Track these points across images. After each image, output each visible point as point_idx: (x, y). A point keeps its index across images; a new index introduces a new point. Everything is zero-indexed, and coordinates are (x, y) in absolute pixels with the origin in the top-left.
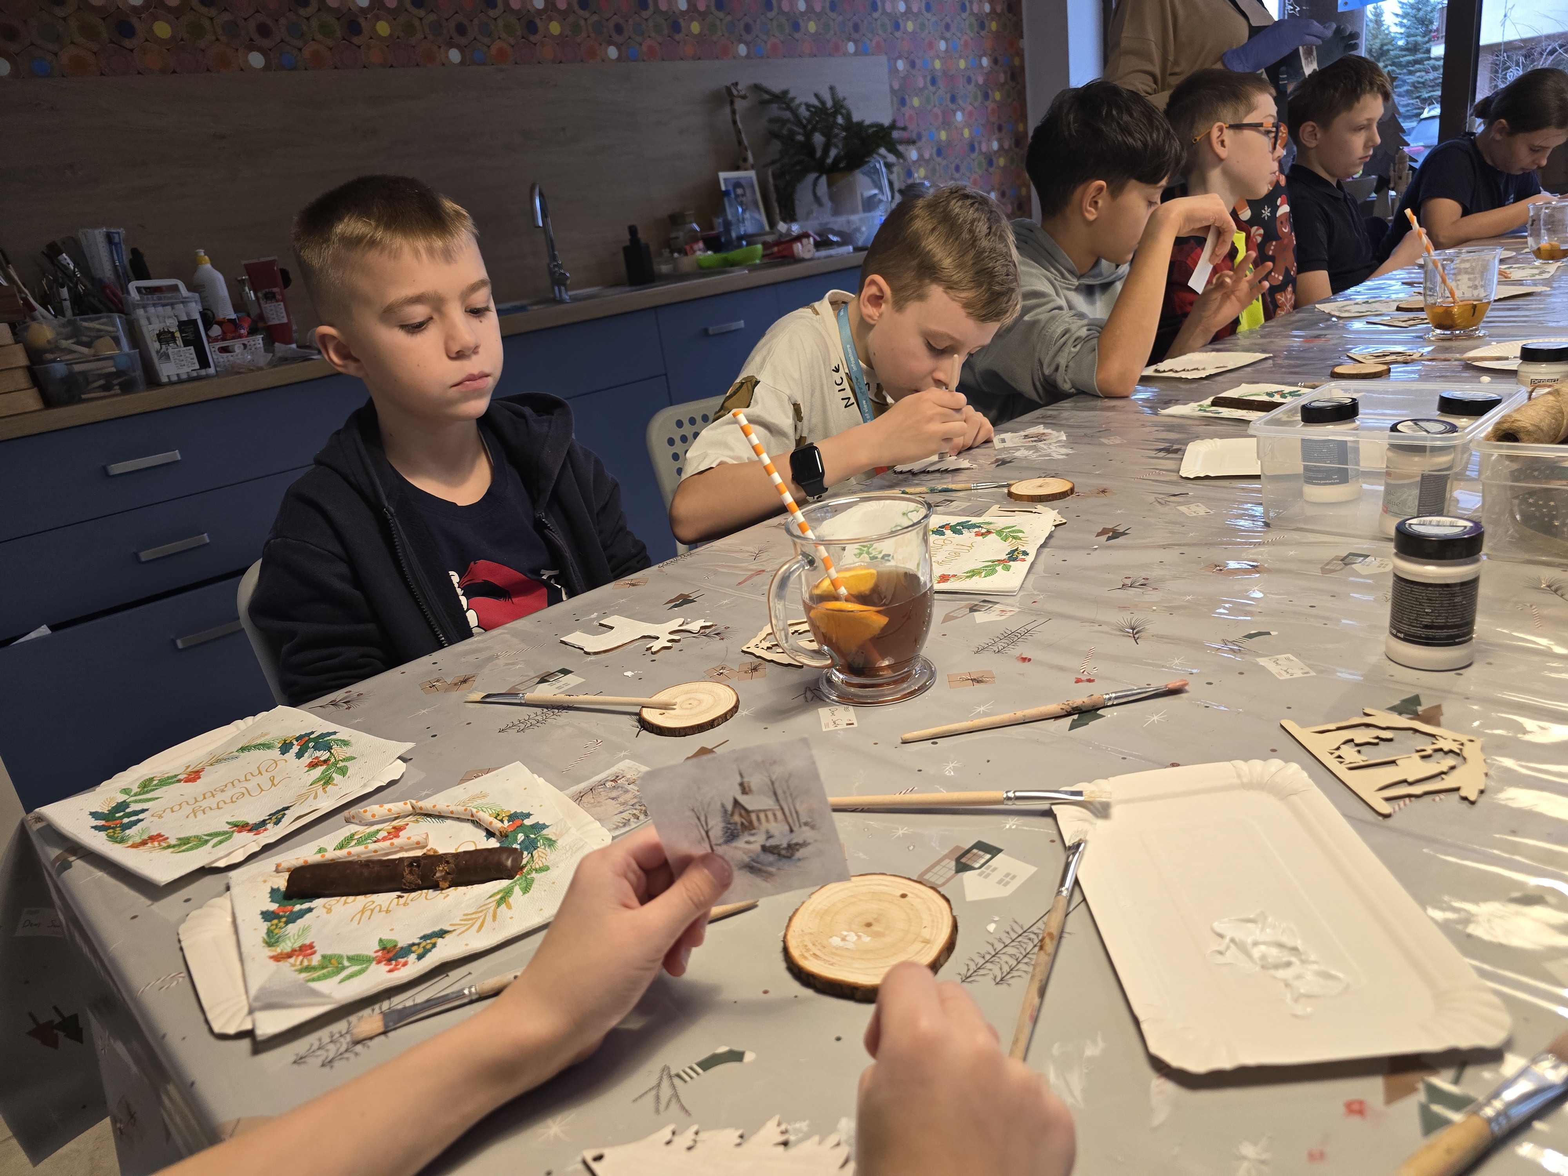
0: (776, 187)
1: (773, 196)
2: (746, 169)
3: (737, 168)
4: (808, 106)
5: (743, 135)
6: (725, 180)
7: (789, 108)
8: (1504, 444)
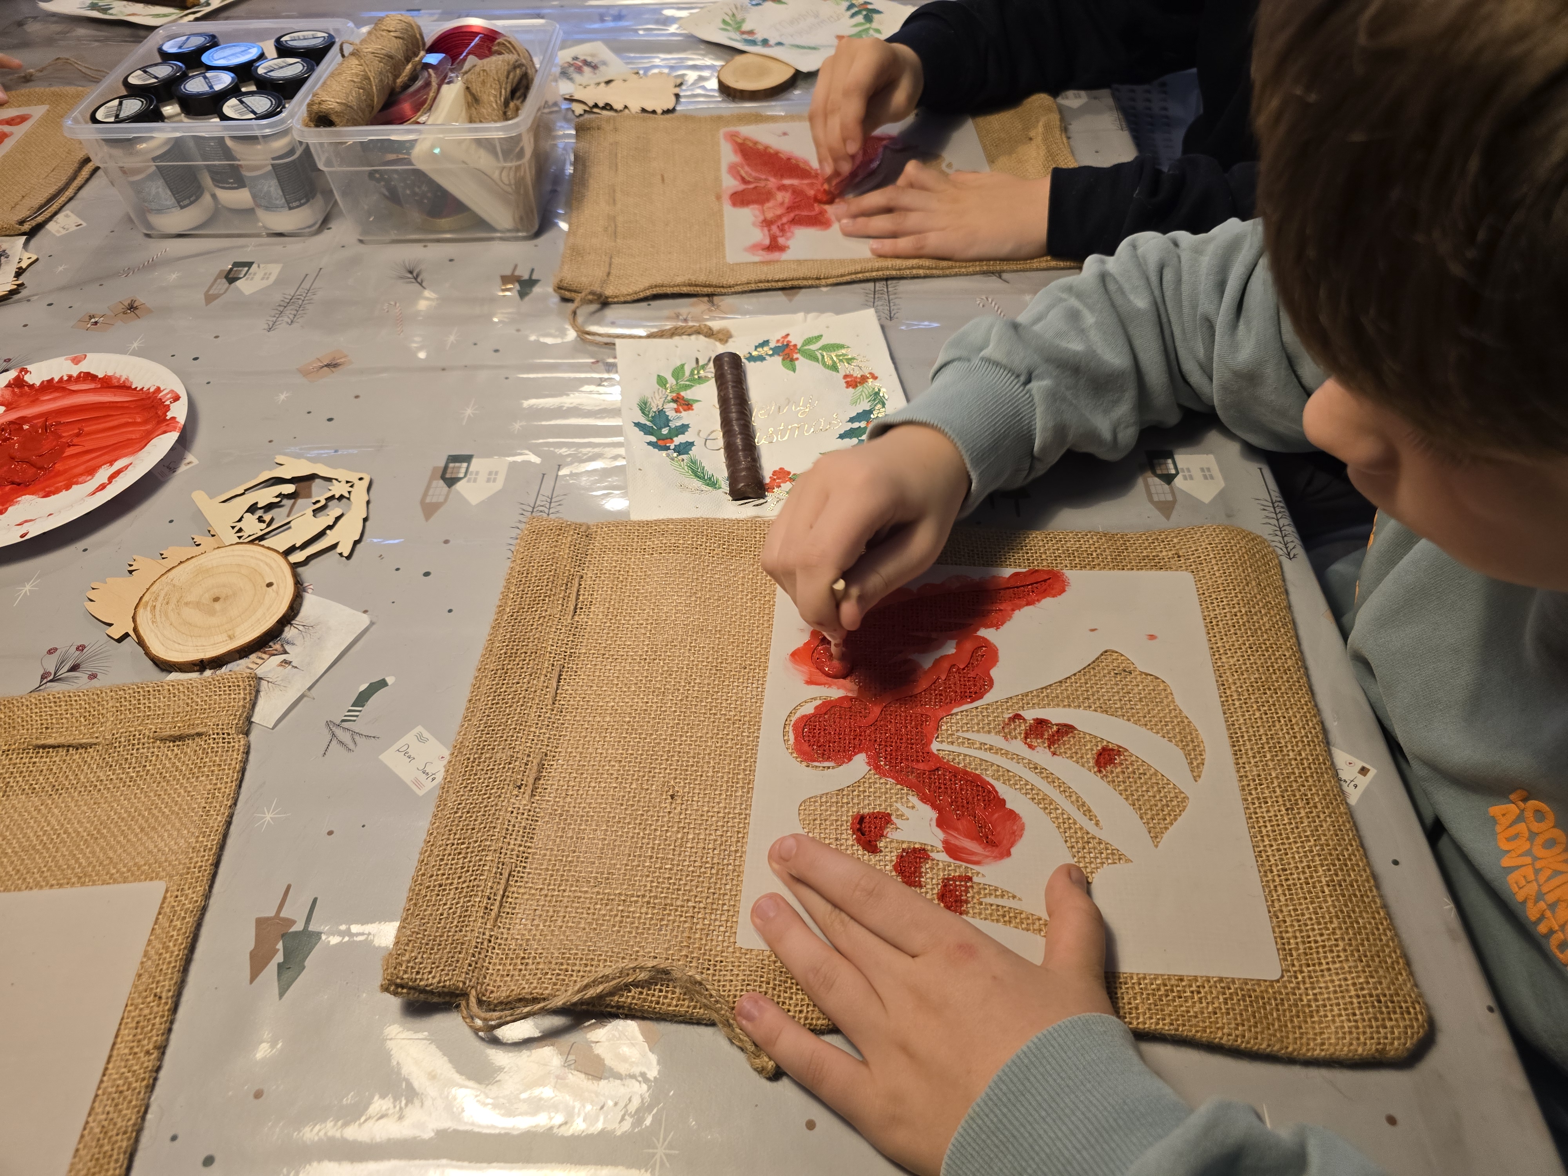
8: (322, 130)
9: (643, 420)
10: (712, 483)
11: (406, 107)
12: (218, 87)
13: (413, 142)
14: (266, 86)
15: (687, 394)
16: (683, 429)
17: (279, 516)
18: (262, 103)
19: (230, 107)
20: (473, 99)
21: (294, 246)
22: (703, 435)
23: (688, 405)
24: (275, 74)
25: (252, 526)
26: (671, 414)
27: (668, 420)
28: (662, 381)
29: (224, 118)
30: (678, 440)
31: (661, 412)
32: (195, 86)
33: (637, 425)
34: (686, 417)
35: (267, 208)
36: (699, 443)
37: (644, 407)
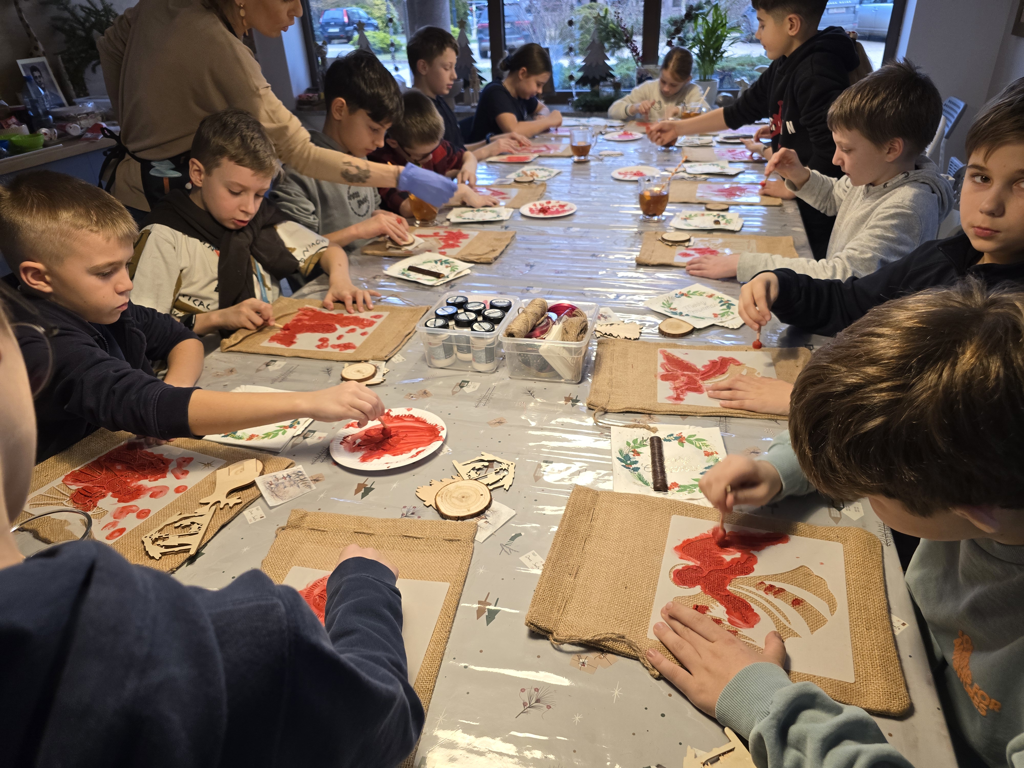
0: (67, 69)
1: (66, 77)
2: (39, 56)
3: (31, 56)
4: (82, 8)
5: (31, 29)
6: (23, 66)
7: (66, 8)
8: (510, 338)
9: (620, 457)
10: (646, 483)
11: (537, 332)
12: (471, 318)
13: (540, 346)
14: (487, 319)
15: (638, 450)
16: (636, 462)
17: (482, 473)
18: (487, 326)
19: (475, 326)
20: (565, 332)
21: (484, 377)
22: (644, 465)
23: (638, 454)
24: (491, 315)
25: (473, 474)
26: (631, 456)
27: (630, 459)
28: (628, 444)
29: (473, 330)
30: (634, 466)
31: (627, 455)
32: (462, 317)
33: (618, 458)
34: (637, 458)
35: (478, 362)
36: (642, 468)
37: (621, 452)
